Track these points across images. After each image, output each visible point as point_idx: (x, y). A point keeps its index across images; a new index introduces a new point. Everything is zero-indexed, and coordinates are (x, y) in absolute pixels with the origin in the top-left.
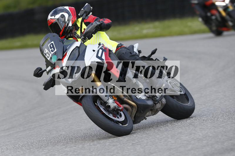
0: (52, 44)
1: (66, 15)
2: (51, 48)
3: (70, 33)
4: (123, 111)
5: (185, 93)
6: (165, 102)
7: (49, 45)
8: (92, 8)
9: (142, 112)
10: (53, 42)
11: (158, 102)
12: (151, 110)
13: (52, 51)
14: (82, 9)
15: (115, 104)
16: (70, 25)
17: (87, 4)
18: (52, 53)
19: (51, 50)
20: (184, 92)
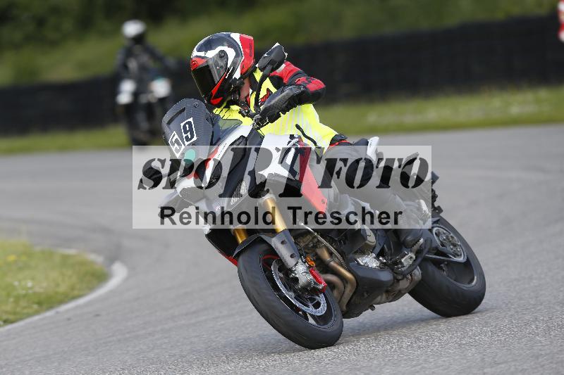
0: (189, 123)
1: (231, 53)
2: (186, 132)
3: (234, 92)
4: (326, 292)
5: (468, 259)
6: (420, 277)
7: (182, 124)
8: (286, 54)
9: (366, 295)
10: (191, 120)
11: (404, 276)
12: (387, 292)
13: (188, 139)
14: (266, 55)
15: (310, 277)
16: (237, 75)
17: (277, 44)
18: (187, 143)
19: (184, 135)
20: (466, 257)
